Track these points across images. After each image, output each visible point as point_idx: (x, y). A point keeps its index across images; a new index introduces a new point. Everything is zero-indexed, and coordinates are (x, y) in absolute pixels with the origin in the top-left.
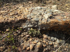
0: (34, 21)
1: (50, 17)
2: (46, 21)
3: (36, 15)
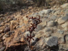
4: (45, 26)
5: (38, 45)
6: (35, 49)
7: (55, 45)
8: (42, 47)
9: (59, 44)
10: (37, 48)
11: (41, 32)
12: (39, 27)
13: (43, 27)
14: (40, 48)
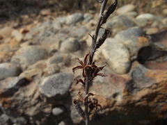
0: (39, 99)
1: (141, 51)
2: (121, 88)
3: (55, 56)
4: (55, 51)
5: (22, 94)
6: (16, 106)
7: (61, 93)
8: (33, 100)
9: (73, 90)
10: (20, 102)
11: (41, 65)
12: (39, 53)
13: (49, 53)
14: (26, 102)
